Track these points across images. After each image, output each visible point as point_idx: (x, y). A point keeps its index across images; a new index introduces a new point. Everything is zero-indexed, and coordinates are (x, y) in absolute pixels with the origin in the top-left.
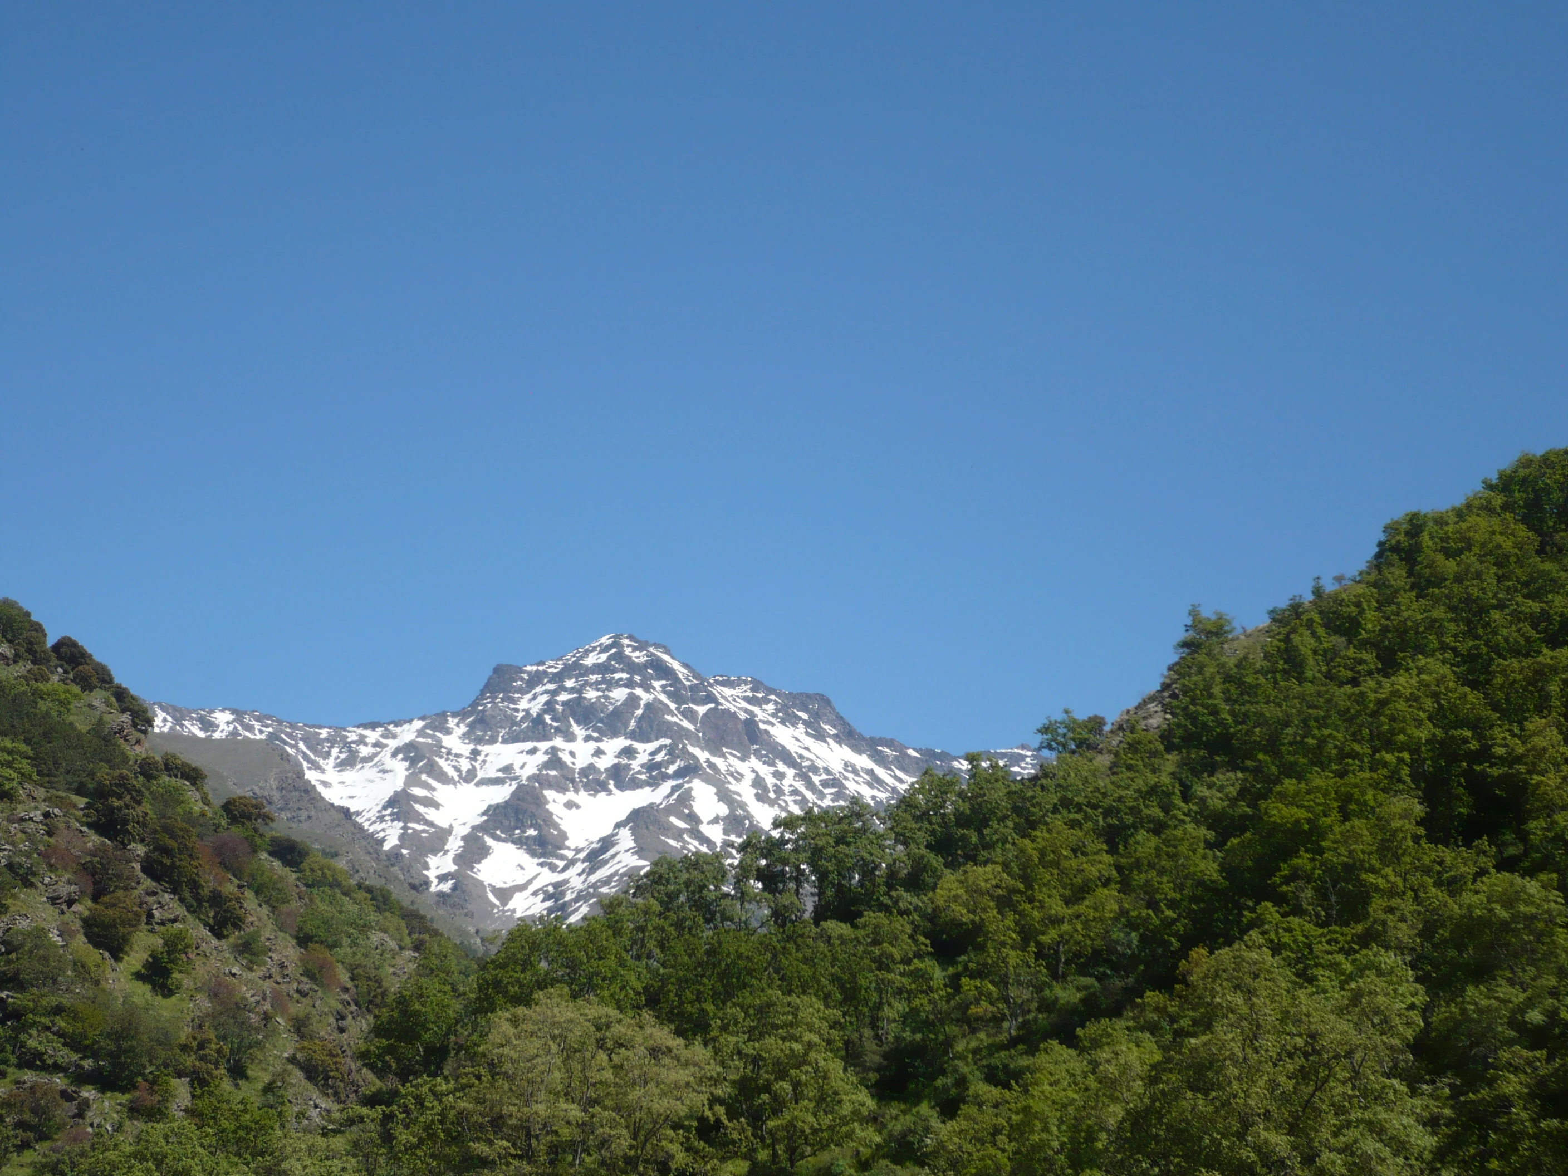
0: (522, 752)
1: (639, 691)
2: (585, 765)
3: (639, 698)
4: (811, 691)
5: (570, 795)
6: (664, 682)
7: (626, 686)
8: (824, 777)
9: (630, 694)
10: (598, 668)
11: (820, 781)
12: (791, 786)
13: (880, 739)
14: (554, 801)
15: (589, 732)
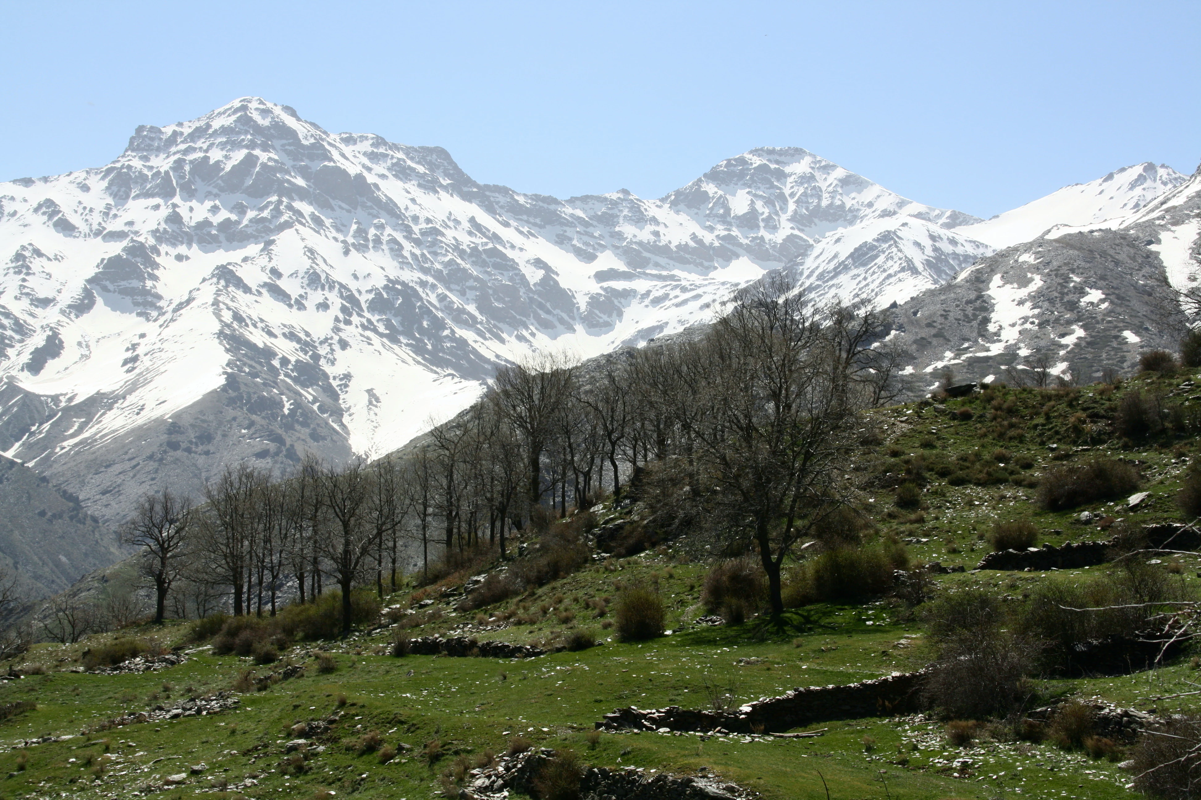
0: (147, 208)
1: (257, 152)
2: (201, 219)
3: (257, 158)
4: (431, 145)
5: (182, 249)
6: (284, 142)
7: (247, 147)
8: (424, 226)
9: (249, 154)
10: (225, 130)
11: (420, 230)
12: (389, 235)
13: (495, 186)
14: (167, 253)
15: (210, 188)
